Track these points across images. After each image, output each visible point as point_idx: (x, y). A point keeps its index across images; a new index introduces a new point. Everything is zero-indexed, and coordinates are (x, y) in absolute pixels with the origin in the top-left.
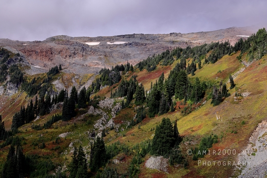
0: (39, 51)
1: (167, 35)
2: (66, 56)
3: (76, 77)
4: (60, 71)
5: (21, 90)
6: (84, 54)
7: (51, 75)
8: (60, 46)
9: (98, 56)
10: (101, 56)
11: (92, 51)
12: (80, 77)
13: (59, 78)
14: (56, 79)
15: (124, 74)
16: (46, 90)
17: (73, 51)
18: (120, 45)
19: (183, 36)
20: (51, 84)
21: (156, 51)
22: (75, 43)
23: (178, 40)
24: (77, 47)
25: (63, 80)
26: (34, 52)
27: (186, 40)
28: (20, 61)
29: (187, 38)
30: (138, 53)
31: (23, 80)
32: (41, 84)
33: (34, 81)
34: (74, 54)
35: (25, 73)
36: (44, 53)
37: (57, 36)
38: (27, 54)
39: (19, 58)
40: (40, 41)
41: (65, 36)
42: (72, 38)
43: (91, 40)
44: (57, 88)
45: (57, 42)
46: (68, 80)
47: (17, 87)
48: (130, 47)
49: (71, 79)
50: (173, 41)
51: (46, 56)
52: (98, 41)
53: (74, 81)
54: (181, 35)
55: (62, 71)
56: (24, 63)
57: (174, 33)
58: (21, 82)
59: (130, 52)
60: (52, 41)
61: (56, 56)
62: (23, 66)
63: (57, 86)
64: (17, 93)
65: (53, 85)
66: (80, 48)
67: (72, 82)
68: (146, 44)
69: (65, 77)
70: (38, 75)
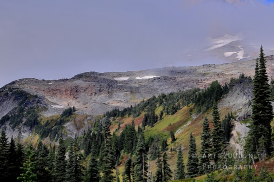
0: (64, 90)
1: (200, 67)
2: (92, 94)
3: (88, 118)
4: (73, 113)
5: (34, 133)
6: (110, 90)
7: (64, 117)
8: (87, 83)
9: (124, 93)
10: (127, 93)
11: (118, 87)
12: (93, 118)
13: (71, 120)
14: (68, 121)
15: (114, 120)
16: (56, 133)
17: (99, 89)
18: (149, 79)
19: (217, 67)
20: (62, 127)
21: (185, 84)
22: (102, 80)
23: (210, 72)
24: (103, 84)
25: (75, 121)
26: (59, 91)
27: (219, 71)
28: (38, 102)
29: (221, 69)
30: (167, 87)
31: (37, 123)
32: (53, 127)
33: (47, 124)
34: (100, 91)
35: (40, 115)
36: (69, 92)
37: (85, 73)
38: (51, 92)
39: (37, 100)
40: (67, 79)
41: (94, 73)
42: (100, 74)
43: (120, 75)
44: (68, 130)
45: (84, 79)
46: (80, 121)
47: (31, 130)
48: (159, 82)
49: (84, 120)
50: (204, 74)
51: (70, 95)
52: (127, 76)
53: (86, 122)
54: (215, 66)
55: (75, 112)
56: (41, 105)
57: (207, 65)
58: (34, 125)
59: (158, 87)
60: (79, 78)
61: (82, 94)
62: (40, 107)
63: (68, 128)
64: (30, 135)
65: (64, 127)
66: (106, 85)
67: (84, 124)
68: (175, 78)
69: (78, 119)
70: (53, 117)
